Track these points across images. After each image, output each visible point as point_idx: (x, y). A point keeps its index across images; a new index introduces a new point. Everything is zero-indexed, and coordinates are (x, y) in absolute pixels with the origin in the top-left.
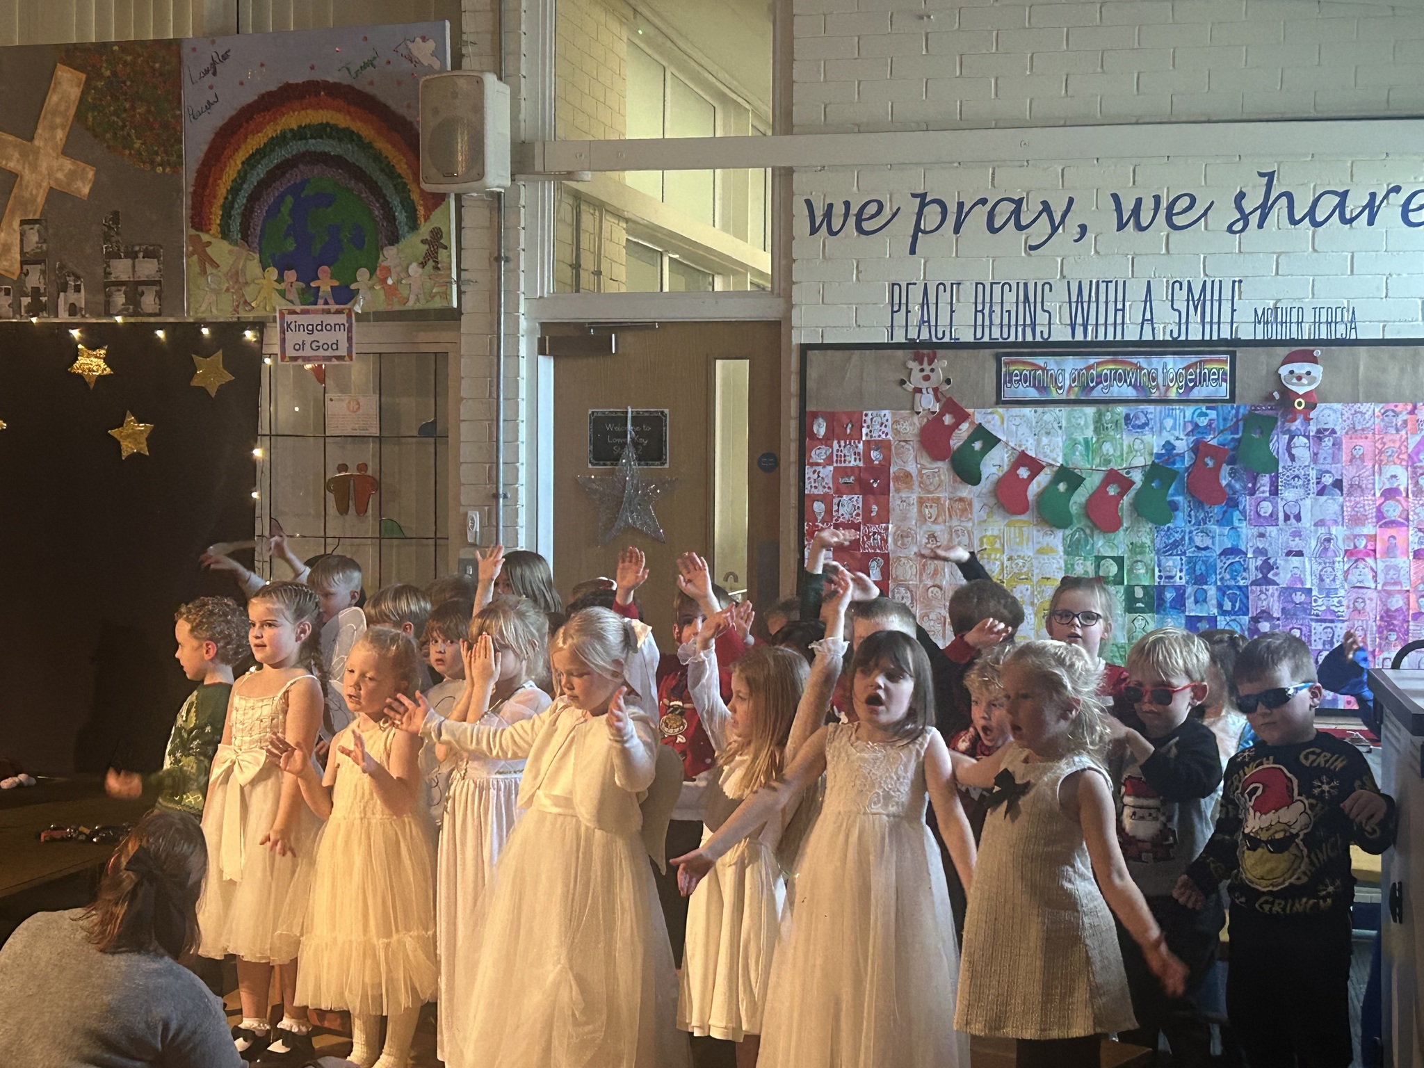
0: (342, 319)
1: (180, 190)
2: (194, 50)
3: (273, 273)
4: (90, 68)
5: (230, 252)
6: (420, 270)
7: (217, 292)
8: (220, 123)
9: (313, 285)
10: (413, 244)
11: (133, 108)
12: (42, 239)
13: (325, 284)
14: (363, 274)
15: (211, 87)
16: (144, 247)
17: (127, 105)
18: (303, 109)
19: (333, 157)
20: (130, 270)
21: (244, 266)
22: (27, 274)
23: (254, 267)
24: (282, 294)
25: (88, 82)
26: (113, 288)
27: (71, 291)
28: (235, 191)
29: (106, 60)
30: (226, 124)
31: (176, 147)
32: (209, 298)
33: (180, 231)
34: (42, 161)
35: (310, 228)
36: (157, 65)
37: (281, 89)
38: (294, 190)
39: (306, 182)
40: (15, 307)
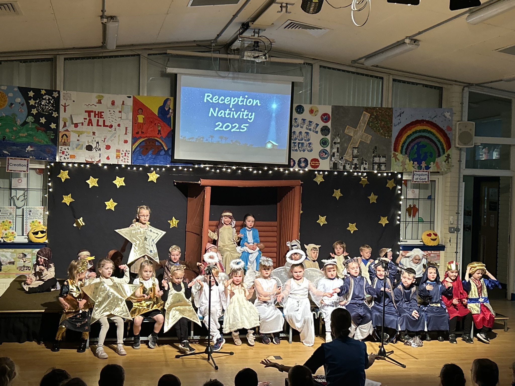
0: (427, 173)
1: (391, 142)
2: (396, 111)
3: (412, 162)
4: (371, 113)
5: (402, 157)
6: (444, 163)
7: (399, 166)
8: (401, 127)
9: (421, 165)
10: (443, 157)
11: (381, 123)
12: (358, 152)
13: (423, 165)
14: (432, 163)
15: (399, 119)
16: (382, 155)
18: (420, 126)
19: (427, 137)
20: (379, 160)
21: (405, 160)
22: (354, 160)
23: (408, 160)
24: (414, 167)
25: (370, 116)
26: (374, 164)
27: (364, 164)
28: (404, 143)
29: (375, 111)
30: (403, 128)
31: (391, 133)
32: (397, 167)
33: (391, 152)
34: (359, 134)
35: (420, 152)
36: (387, 114)
37: (416, 121)
38: (418, 144)
39: (420, 142)
40: (351, 168)
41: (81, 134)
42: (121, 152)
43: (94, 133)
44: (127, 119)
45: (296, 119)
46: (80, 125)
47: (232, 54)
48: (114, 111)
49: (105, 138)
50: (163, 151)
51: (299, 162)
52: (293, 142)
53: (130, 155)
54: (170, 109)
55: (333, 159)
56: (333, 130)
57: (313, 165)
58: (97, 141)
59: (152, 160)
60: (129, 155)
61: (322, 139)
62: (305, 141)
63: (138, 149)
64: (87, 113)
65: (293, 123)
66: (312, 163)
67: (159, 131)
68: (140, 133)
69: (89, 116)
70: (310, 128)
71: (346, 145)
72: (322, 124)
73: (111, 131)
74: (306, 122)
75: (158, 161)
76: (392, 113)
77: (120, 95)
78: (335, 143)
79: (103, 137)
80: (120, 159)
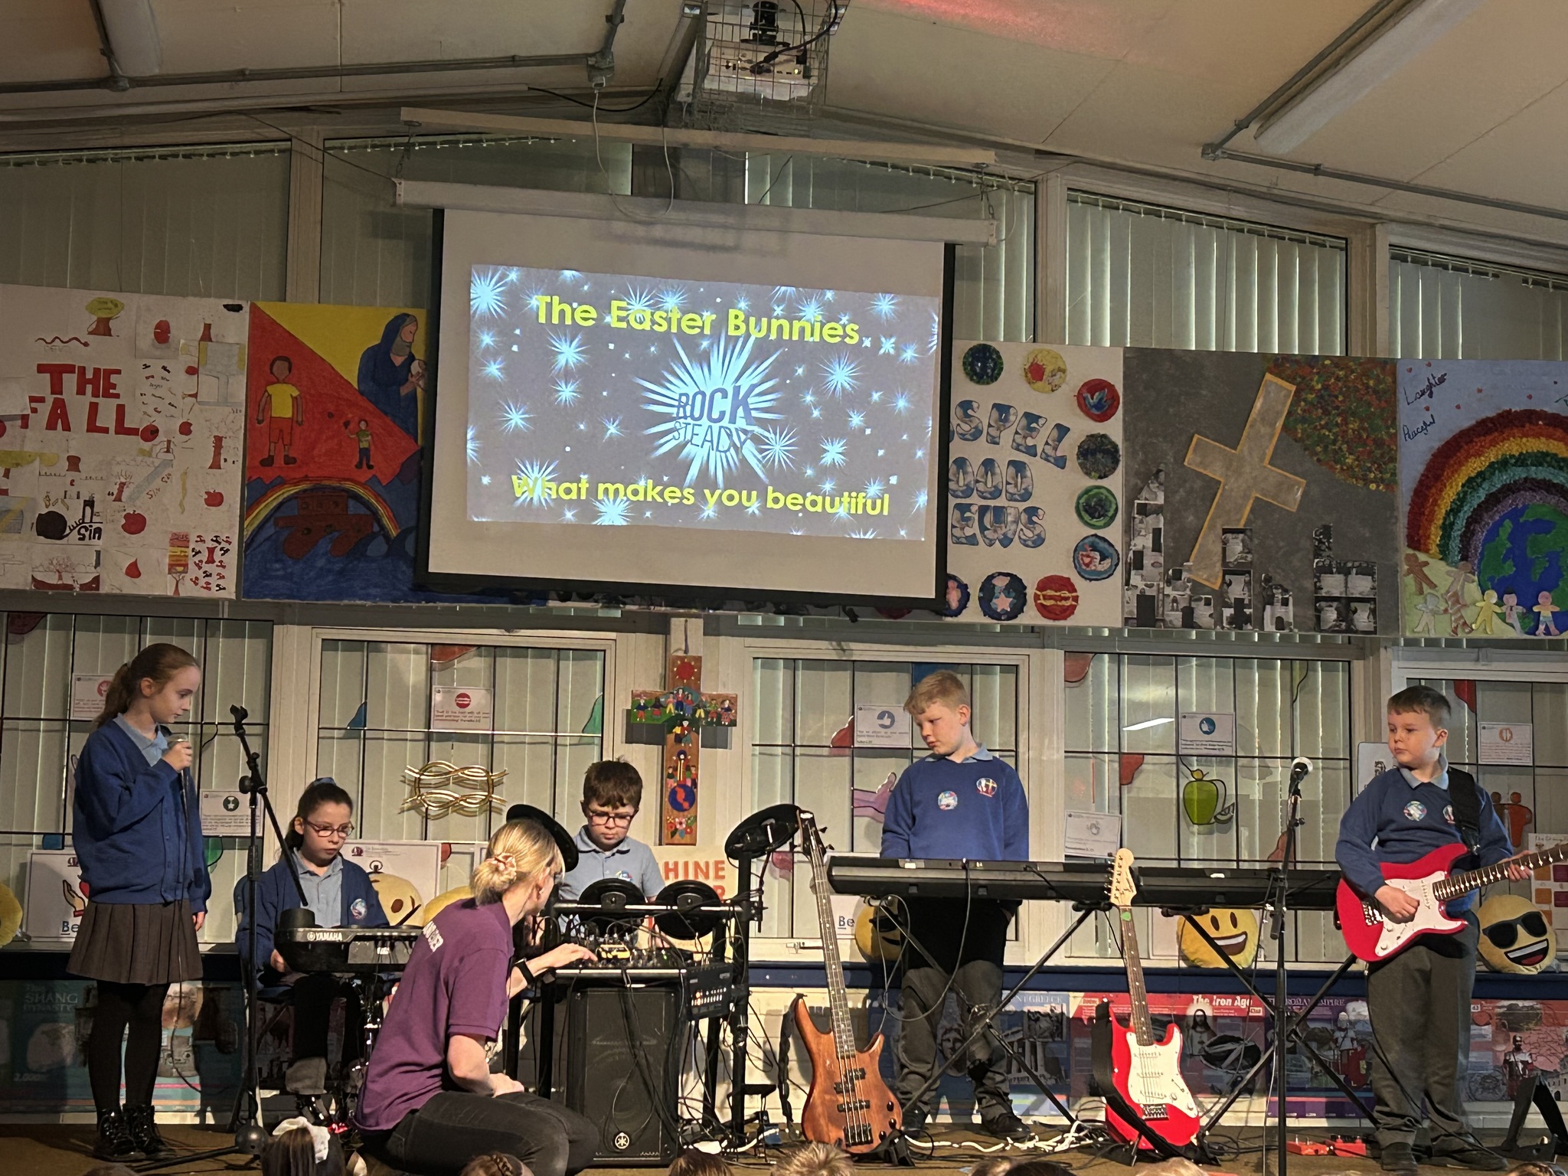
1: (1392, 507)
2: (1410, 370)
3: (1492, 596)
4: (1299, 379)
7: (1434, 613)
8: (1437, 445)
9: (1536, 609)
11: (1346, 422)
12: (1247, 549)
13: (1546, 609)
15: (1427, 409)
16: (1356, 564)
17: (1339, 420)
18: (1522, 437)
19: (1555, 485)
20: (1343, 585)
21: (1463, 587)
22: (1230, 584)
23: (1473, 589)
24: (1502, 617)
25: (1297, 393)
26: (1323, 604)
27: (1278, 604)
28: (1454, 511)
29: (1318, 373)
30: (1443, 446)
31: (1391, 465)
32: (1426, 618)
33: (1396, 550)
34: (1247, 469)
35: (1529, 552)
36: (1371, 383)
37: (1500, 416)
38: (1515, 515)
39: (1525, 507)
40: (1218, 618)
41: (17, 465)
42: (192, 545)
43: (74, 463)
44: (225, 401)
45: (966, 405)
46: (13, 428)
47: (686, 126)
48: (164, 368)
49: (122, 485)
50: (381, 539)
51: (988, 587)
52: (957, 506)
53: (232, 559)
54: (411, 358)
55: (1136, 579)
56: (1132, 453)
57: (1048, 603)
58: (85, 496)
59: (330, 578)
60: (223, 558)
61: (1087, 491)
62: (1011, 498)
64: (48, 376)
65: (954, 421)
66: (1045, 598)
67: (365, 453)
68: (279, 461)
69: (57, 387)
70: (1030, 442)
71: (1191, 518)
72: (1083, 427)
73: (150, 454)
74: (1012, 418)
75: (359, 583)
76: (1395, 382)
77: (191, 299)
78: (1144, 510)
79: (119, 481)
80: (188, 576)
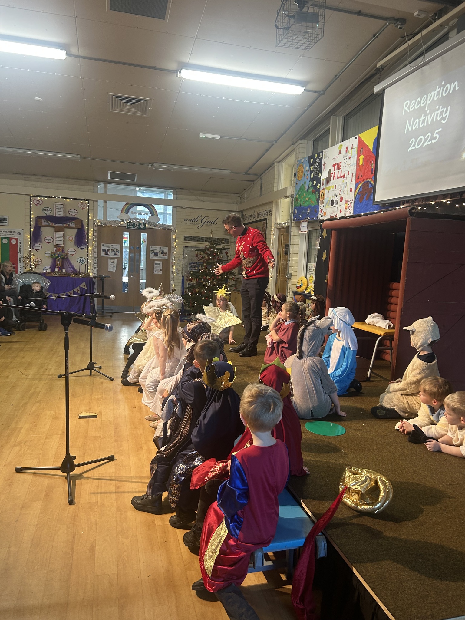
44: (354, 163)
48: (347, 159)
53: (352, 205)
58: (336, 195)
59: (365, 206)
63: (358, 196)
67: (372, 169)
68: (360, 177)
69: (334, 170)
73: (344, 181)
75: (369, 207)
77: (351, 139)
79: (339, 189)
80: (347, 211)
